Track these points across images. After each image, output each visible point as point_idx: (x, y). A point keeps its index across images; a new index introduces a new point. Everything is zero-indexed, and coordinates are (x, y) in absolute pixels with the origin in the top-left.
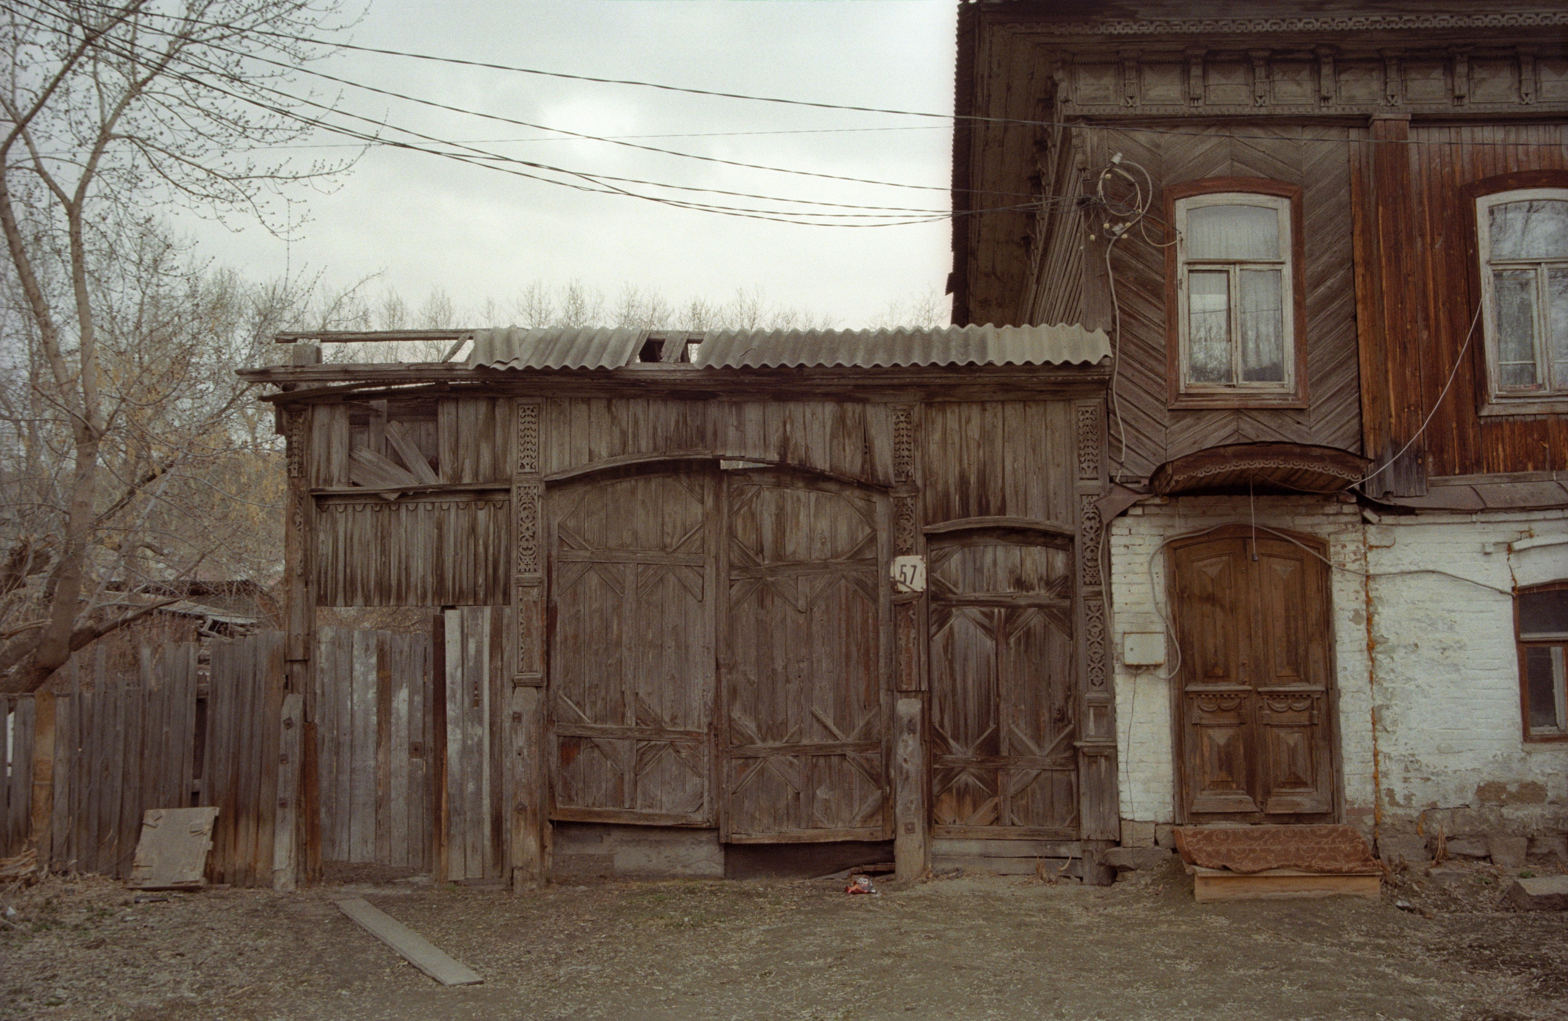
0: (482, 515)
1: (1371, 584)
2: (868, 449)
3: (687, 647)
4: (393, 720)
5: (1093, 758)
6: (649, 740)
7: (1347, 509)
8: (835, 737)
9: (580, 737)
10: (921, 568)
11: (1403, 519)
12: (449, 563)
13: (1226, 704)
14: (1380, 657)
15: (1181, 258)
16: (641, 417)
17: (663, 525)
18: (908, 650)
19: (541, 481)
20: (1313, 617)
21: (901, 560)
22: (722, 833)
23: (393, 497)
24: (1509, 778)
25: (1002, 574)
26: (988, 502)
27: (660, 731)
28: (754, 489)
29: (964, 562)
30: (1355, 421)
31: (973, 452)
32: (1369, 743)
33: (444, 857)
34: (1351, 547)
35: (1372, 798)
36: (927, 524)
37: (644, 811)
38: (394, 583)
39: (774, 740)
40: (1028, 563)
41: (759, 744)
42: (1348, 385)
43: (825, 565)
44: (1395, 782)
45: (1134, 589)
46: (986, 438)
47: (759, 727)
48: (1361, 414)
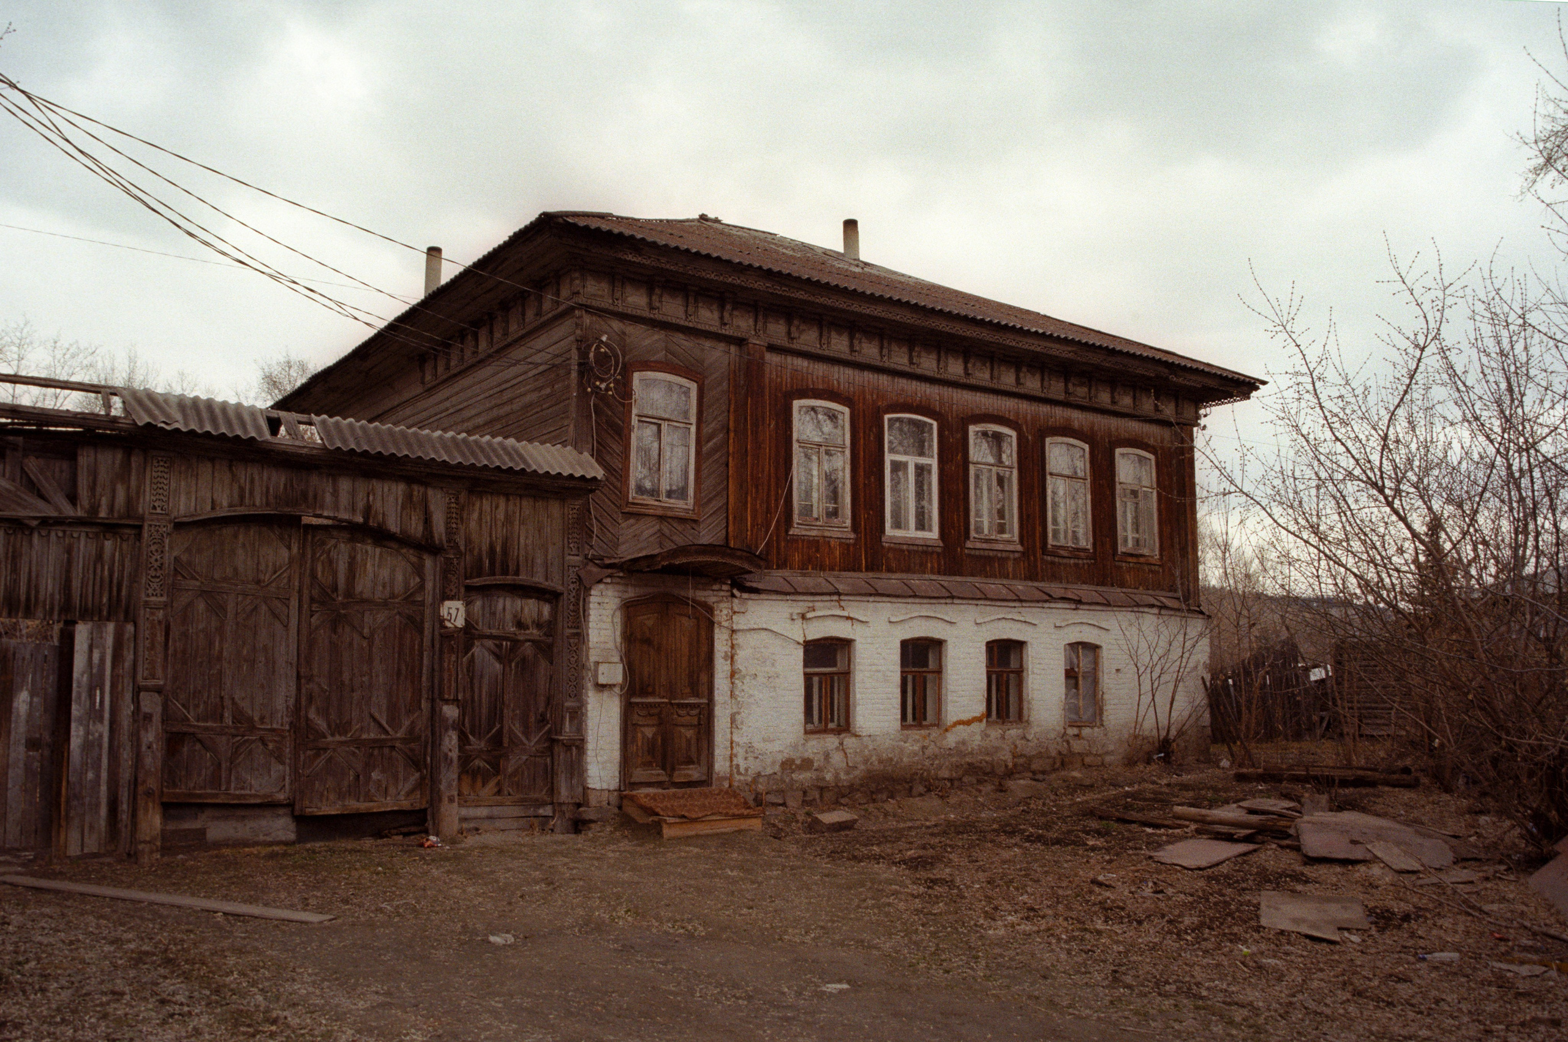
0: (108, 544)
1: (734, 636)
2: (427, 521)
3: (274, 663)
4: (13, 719)
5: (568, 747)
6: (243, 736)
7: (725, 587)
8: (387, 733)
9: (185, 734)
10: (462, 609)
11: (753, 596)
12: (76, 584)
13: (652, 711)
14: (737, 682)
15: (634, 411)
16: (257, 478)
17: (258, 564)
18: (449, 669)
19: (170, 522)
20: (703, 656)
21: (447, 603)
22: (297, 807)
23: (35, 523)
24: (796, 756)
25: (508, 617)
26: (508, 566)
27: (252, 728)
28: (333, 542)
29: (483, 607)
30: (724, 532)
31: (499, 530)
32: (729, 736)
33: (62, 837)
34: (725, 612)
35: (728, 770)
36: (466, 578)
37: (237, 792)
38: (23, 598)
39: (340, 735)
40: (526, 610)
41: (330, 739)
42: (720, 508)
43: (385, 604)
44: (739, 760)
45: (602, 632)
46: (508, 520)
47: (329, 726)
48: (727, 527)
